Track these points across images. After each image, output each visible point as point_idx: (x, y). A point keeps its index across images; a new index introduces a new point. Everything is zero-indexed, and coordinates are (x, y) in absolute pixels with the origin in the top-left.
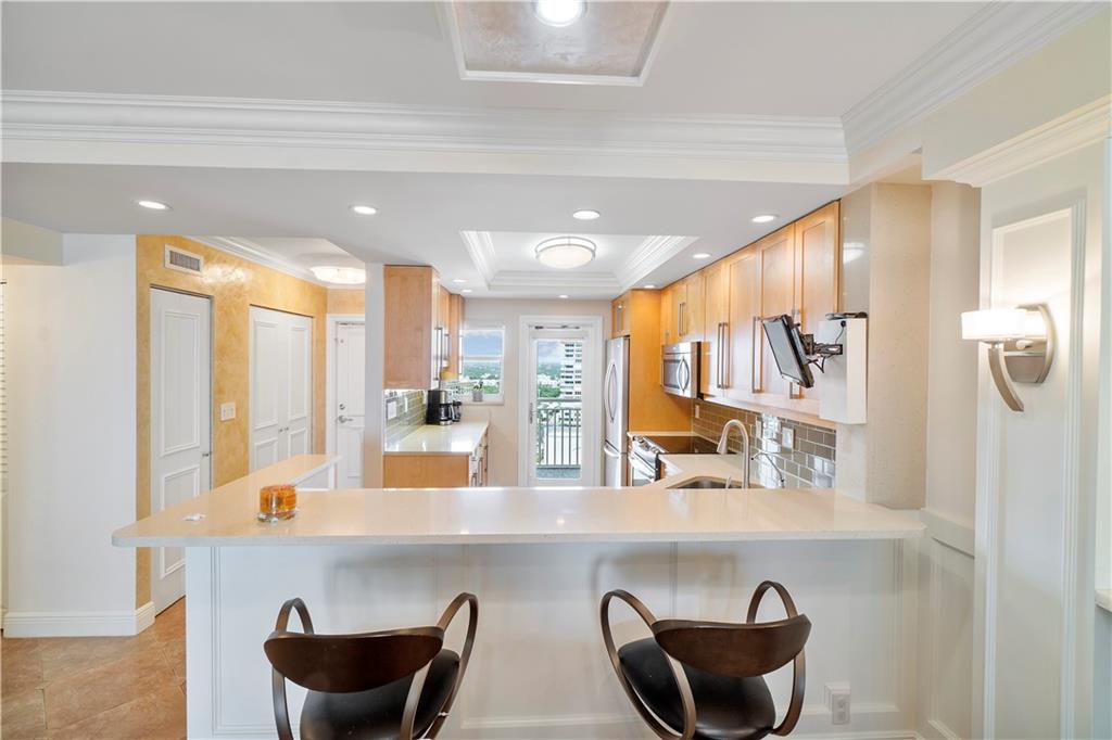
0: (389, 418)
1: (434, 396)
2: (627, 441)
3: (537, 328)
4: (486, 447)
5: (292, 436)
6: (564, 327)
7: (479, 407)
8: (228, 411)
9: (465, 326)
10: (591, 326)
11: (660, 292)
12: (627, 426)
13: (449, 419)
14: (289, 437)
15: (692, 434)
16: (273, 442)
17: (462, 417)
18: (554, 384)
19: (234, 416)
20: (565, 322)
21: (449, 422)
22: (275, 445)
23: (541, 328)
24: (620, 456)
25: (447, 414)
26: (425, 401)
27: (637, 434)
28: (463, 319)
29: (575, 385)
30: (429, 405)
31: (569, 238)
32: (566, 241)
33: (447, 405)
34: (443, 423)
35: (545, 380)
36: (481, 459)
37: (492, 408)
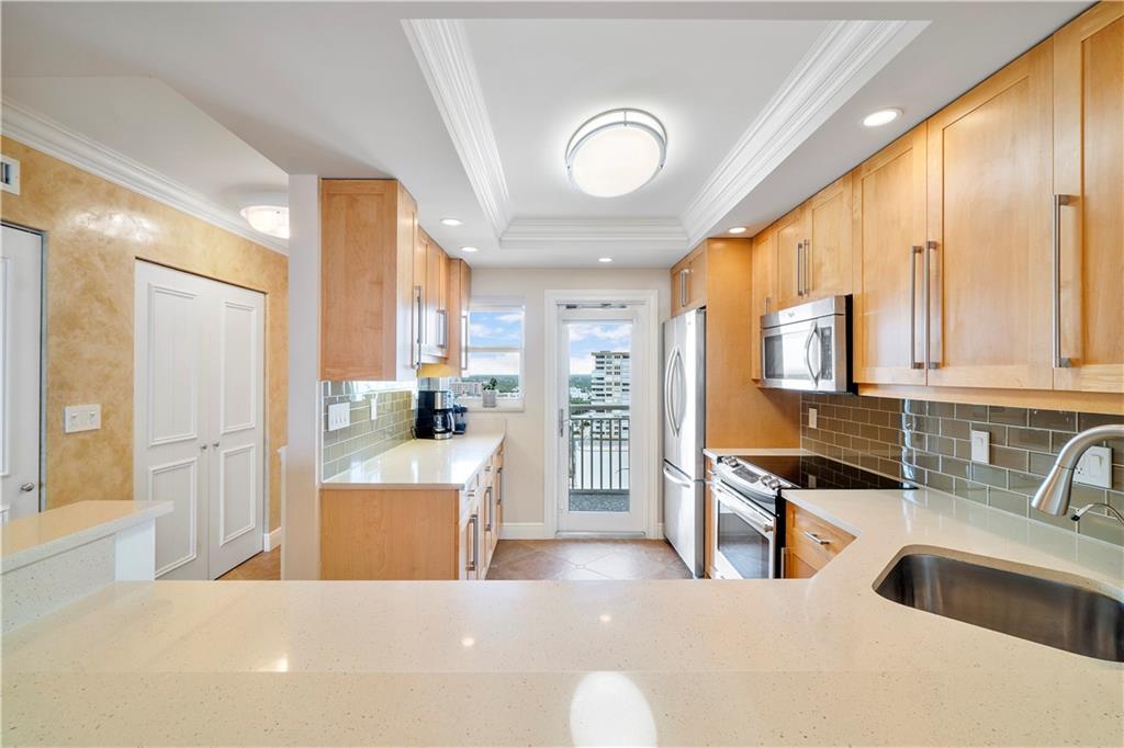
0: (331, 429)
1: (427, 398)
2: (704, 462)
3: (568, 307)
4: (500, 470)
5: (227, 456)
6: (605, 305)
7: (489, 415)
8: (82, 417)
9: (472, 305)
10: (642, 303)
11: (750, 241)
12: (703, 440)
13: (450, 430)
14: (222, 456)
15: (801, 452)
16: (188, 465)
17: (468, 428)
18: (585, 396)
19: (97, 425)
20: (606, 299)
21: (448, 435)
22: (193, 469)
23: (574, 307)
24: (693, 485)
25: (445, 424)
26: (414, 406)
27: (724, 452)
28: (469, 296)
29: (606, 397)
30: (420, 411)
31: (625, 110)
32: (619, 117)
33: (445, 412)
34: (439, 436)
35: (576, 393)
36: (489, 490)
37: (506, 415)
